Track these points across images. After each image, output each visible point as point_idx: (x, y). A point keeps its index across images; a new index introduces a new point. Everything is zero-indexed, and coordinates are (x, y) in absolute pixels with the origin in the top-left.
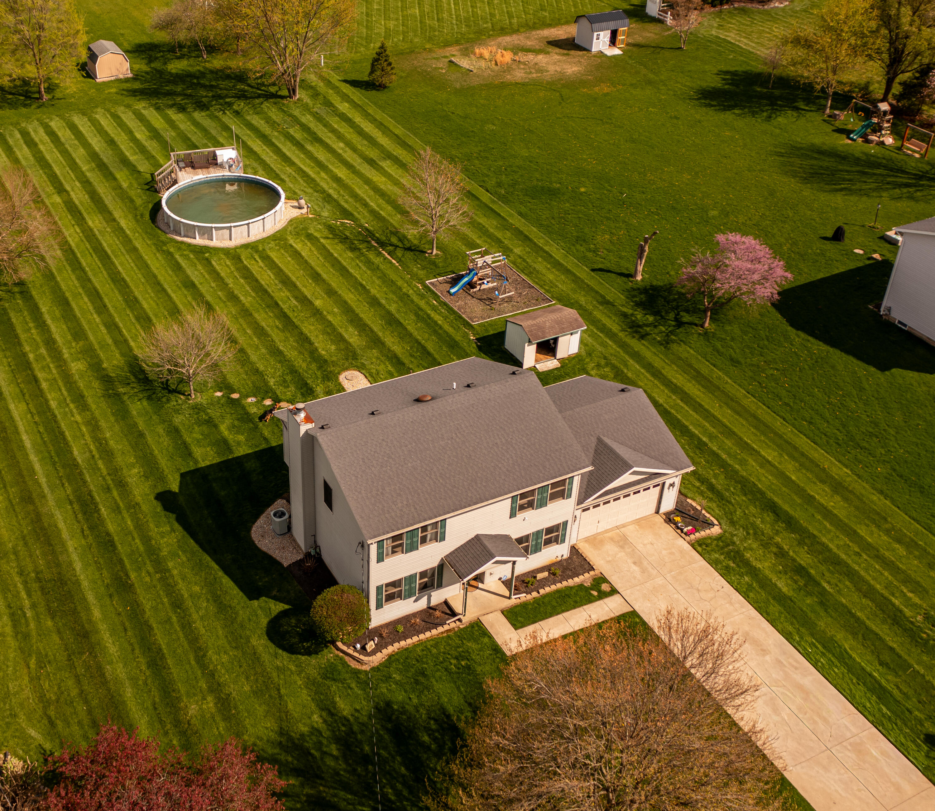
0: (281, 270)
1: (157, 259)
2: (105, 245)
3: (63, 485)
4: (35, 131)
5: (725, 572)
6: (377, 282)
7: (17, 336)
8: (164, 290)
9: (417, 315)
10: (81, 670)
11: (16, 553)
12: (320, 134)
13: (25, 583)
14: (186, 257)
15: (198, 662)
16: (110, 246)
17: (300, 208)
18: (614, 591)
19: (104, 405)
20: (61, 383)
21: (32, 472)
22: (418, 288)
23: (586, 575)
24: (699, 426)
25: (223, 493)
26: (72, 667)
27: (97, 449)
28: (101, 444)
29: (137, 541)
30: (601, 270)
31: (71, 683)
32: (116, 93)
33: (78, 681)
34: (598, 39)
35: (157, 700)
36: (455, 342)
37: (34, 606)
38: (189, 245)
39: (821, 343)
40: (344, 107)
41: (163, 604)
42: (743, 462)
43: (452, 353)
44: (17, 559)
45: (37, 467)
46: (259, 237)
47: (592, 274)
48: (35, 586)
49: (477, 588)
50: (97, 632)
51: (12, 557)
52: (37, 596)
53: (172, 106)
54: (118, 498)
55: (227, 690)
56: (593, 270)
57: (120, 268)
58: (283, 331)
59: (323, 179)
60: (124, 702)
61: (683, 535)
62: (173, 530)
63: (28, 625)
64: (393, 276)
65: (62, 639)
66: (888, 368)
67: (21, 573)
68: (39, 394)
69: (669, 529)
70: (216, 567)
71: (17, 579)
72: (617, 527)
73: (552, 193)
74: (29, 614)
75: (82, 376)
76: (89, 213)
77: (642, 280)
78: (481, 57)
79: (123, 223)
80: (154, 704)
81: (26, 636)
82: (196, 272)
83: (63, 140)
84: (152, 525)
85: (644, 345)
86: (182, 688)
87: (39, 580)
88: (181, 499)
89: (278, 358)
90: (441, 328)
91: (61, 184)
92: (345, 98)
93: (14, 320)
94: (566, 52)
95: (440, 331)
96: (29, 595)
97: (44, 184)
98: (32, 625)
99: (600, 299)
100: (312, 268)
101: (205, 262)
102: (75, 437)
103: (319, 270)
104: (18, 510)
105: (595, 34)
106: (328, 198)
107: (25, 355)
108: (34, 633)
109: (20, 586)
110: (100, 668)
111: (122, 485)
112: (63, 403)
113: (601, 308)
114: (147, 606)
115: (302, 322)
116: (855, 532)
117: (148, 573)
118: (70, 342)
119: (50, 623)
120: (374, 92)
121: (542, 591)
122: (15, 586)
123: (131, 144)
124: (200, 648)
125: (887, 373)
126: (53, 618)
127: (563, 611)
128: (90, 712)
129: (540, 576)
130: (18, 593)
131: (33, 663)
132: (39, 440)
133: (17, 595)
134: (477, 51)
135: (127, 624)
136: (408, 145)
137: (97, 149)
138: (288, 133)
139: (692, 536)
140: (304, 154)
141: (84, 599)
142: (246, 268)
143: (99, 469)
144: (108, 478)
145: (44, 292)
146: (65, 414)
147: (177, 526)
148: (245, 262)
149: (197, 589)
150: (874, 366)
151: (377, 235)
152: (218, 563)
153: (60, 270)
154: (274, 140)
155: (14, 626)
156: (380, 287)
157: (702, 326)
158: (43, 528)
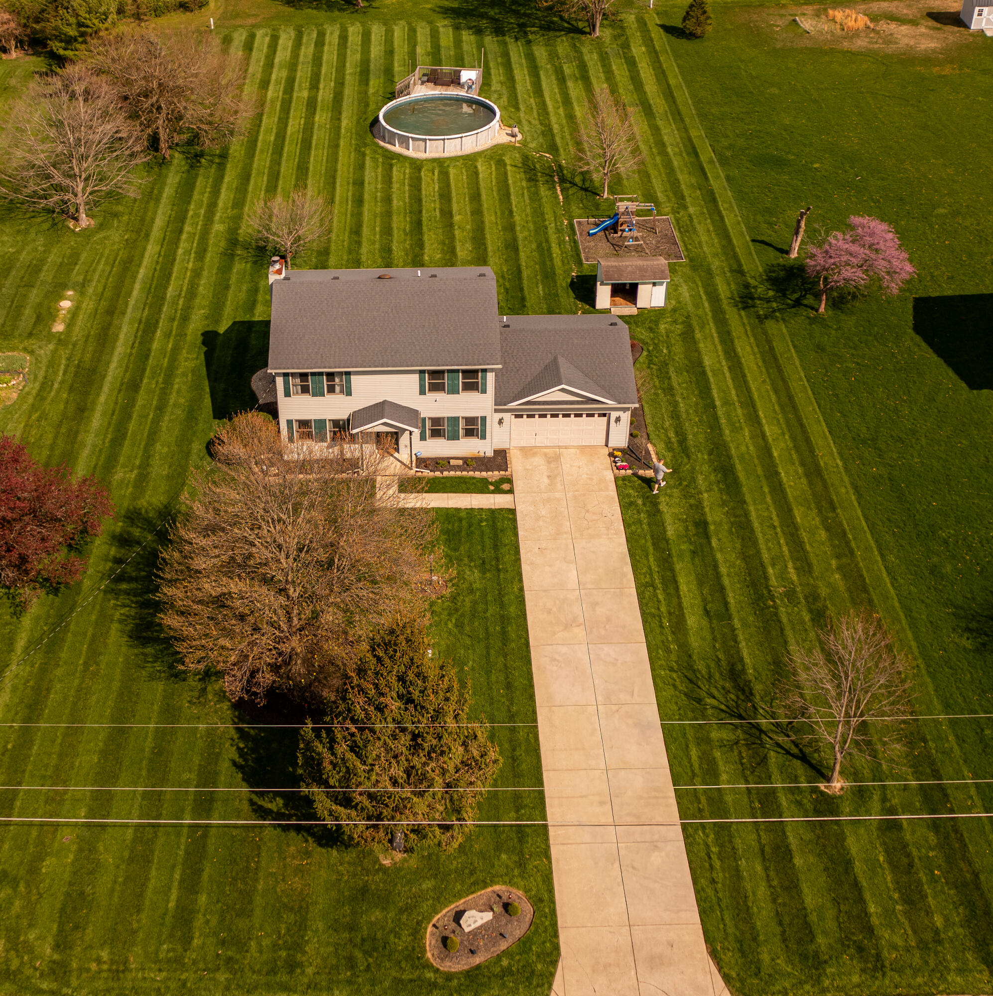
0: (448, 186)
1: (349, 157)
2: (315, 137)
3: (144, 309)
4: (331, 33)
5: (626, 505)
6: (528, 210)
7: (191, 197)
8: (334, 183)
9: (539, 246)
10: (63, 430)
11: (74, 345)
12: (592, 73)
13: (67, 366)
14: (374, 160)
15: (145, 448)
16: (318, 139)
17: (514, 136)
18: (511, 491)
19: (216, 260)
20: (197, 238)
21: (129, 294)
22: (562, 223)
23: (496, 473)
24: (724, 391)
25: (254, 342)
26: (59, 426)
27: (187, 289)
28: (192, 287)
29: (166, 360)
30: (762, 242)
31: (50, 436)
32: (430, 9)
33: (56, 437)
34: (980, 15)
35: (100, 463)
36: (554, 274)
37: (62, 382)
38: (387, 150)
39: (930, 350)
40: (638, 50)
41: (151, 405)
42: (736, 429)
43: (542, 281)
44: (73, 350)
45: (135, 293)
46: (453, 154)
47: (750, 244)
48: (72, 369)
49: (392, 455)
50: (93, 410)
51: (70, 347)
52: (69, 377)
53: (470, 28)
54: (175, 328)
55: (150, 469)
56: (753, 241)
57: (312, 159)
58: (406, 234)
59: (557, 114)
60: (77, 458)
61: (615, 468)
62: (197, 358)
63: (49, 392)
64: (547, 209)
65: (65, 408)
66: (980, 387)
67: (68, 359)
68: (176, 242)
69: (608, 460)
70: (208, 390)
71: (64, 362)
72: (559, 447)
73: (779, 163)
74: (56, 386)
75: (217, 235)
76: (322, 110)
77: (795, 259)
78: (834, 20)
79: (345, 123)
80: (96, 465)
81: (43, 399)
82: (373, 174)
83: (349, 44)
84: (184, 351)
85: (740, 315)
86: (122, 459)
87: (78, 366)
88: (220, 338)
89: (384, 255)
90: (551, 260)
91: (318, 81)
92: (648, 42)
93: (198, 184)
94: (939, 25)
95: (548, 263)
96: (64, 374)
97: (304, 80)
98: (53, 394)
99: (735, 267)
100: (478, 189)
101: (388, 166)
102: (177, 278)
103: (483, 192)
104: (98, 317)
105: (977, 9)
106: (548, 132)
107: (187, 211)
108: (50, 398)
109: (62, 367)
110: (77, 432)
111: (185, 319)
112: (188, 252)
113: (728, 274)
114: (140, 402)
115: (430, 230)
116: (790, 510)
117: (157, 382)
118: (227, 209)
119: (65, 396)
120: (684, 41)
121: (446, 473)
122: (59, 365)
123: (406, 57)
124: (153, 439)
125: (975, 392)
126: (69, 393)
127: (451, 492)
128: (49, 457)
129: (453, 462)
130: (58, 370)
131: (35, 416)
132: (151, 275)
133: (55, 373)
134: (831, 12)
135: (117, 412)
136: (673, 97)
137: (372, 56)
138: (561, 67)
139: (623, 472)
140: (560, 89)
141: (101, 387)
142: (419, 179)
143: (177, 304)
144: (179, 312)
145: (237, 167)
146: (183, 260)
147: (202, 357)
148: (422, 174)
149: (182, 401)
150: (966, 383)
151: (565, 172)
152: (210, 389)
153: (262, 151)
154: (542, 73)
155: (40, 391)
156: (527, 216)
157: (817, 311)
158: (106, 335)
